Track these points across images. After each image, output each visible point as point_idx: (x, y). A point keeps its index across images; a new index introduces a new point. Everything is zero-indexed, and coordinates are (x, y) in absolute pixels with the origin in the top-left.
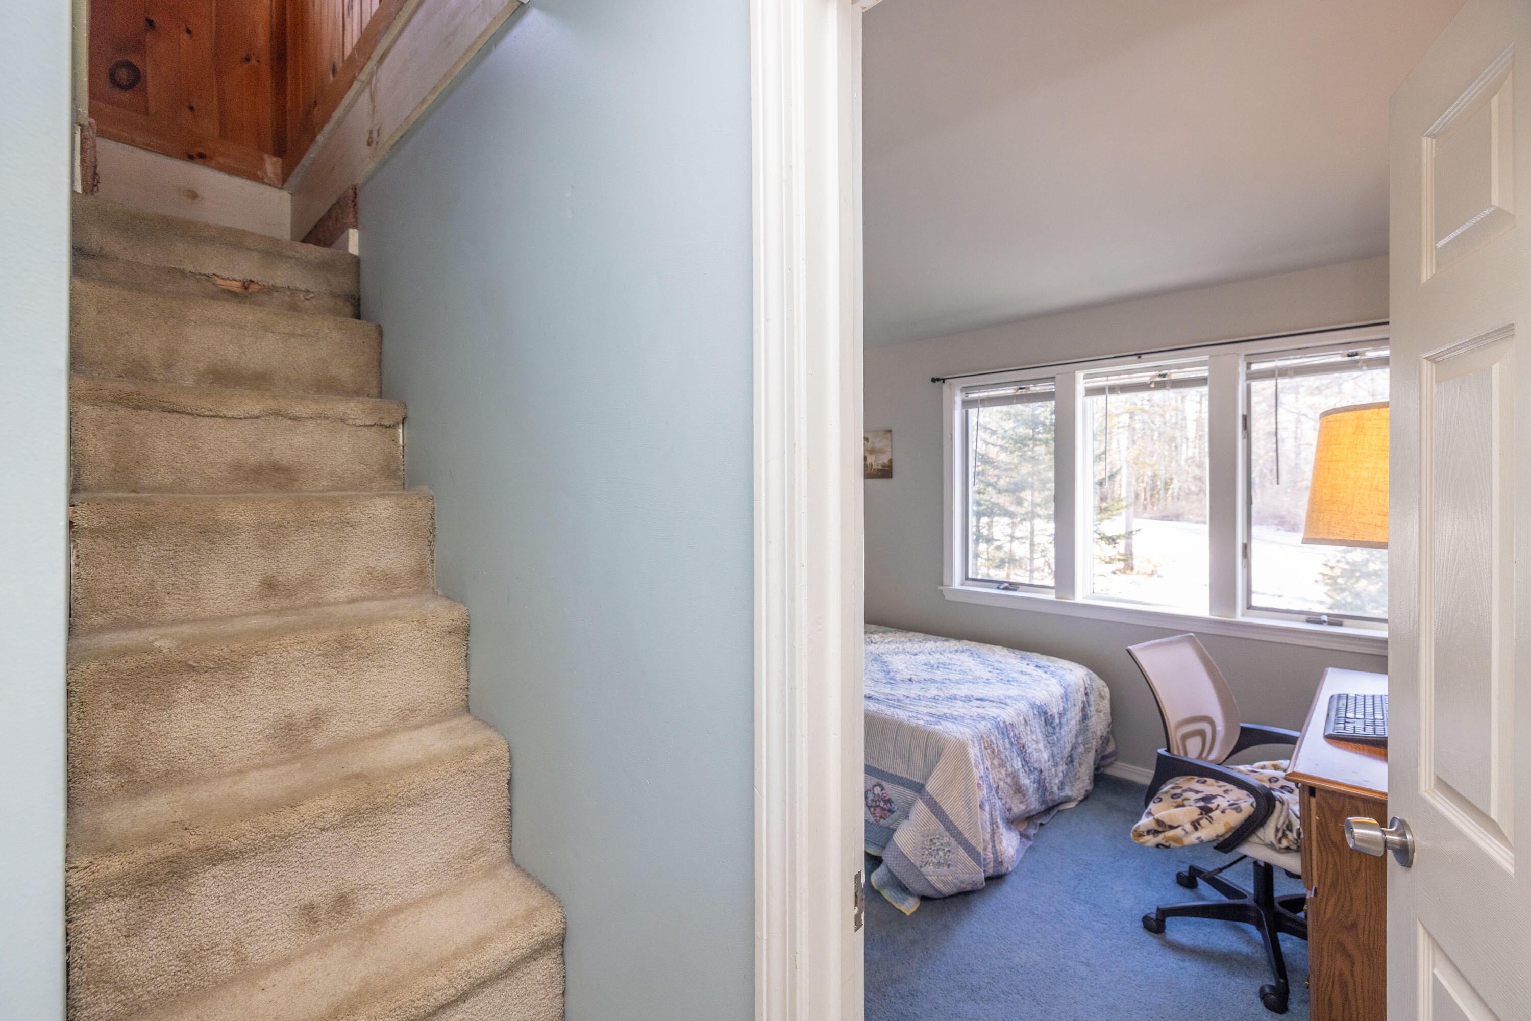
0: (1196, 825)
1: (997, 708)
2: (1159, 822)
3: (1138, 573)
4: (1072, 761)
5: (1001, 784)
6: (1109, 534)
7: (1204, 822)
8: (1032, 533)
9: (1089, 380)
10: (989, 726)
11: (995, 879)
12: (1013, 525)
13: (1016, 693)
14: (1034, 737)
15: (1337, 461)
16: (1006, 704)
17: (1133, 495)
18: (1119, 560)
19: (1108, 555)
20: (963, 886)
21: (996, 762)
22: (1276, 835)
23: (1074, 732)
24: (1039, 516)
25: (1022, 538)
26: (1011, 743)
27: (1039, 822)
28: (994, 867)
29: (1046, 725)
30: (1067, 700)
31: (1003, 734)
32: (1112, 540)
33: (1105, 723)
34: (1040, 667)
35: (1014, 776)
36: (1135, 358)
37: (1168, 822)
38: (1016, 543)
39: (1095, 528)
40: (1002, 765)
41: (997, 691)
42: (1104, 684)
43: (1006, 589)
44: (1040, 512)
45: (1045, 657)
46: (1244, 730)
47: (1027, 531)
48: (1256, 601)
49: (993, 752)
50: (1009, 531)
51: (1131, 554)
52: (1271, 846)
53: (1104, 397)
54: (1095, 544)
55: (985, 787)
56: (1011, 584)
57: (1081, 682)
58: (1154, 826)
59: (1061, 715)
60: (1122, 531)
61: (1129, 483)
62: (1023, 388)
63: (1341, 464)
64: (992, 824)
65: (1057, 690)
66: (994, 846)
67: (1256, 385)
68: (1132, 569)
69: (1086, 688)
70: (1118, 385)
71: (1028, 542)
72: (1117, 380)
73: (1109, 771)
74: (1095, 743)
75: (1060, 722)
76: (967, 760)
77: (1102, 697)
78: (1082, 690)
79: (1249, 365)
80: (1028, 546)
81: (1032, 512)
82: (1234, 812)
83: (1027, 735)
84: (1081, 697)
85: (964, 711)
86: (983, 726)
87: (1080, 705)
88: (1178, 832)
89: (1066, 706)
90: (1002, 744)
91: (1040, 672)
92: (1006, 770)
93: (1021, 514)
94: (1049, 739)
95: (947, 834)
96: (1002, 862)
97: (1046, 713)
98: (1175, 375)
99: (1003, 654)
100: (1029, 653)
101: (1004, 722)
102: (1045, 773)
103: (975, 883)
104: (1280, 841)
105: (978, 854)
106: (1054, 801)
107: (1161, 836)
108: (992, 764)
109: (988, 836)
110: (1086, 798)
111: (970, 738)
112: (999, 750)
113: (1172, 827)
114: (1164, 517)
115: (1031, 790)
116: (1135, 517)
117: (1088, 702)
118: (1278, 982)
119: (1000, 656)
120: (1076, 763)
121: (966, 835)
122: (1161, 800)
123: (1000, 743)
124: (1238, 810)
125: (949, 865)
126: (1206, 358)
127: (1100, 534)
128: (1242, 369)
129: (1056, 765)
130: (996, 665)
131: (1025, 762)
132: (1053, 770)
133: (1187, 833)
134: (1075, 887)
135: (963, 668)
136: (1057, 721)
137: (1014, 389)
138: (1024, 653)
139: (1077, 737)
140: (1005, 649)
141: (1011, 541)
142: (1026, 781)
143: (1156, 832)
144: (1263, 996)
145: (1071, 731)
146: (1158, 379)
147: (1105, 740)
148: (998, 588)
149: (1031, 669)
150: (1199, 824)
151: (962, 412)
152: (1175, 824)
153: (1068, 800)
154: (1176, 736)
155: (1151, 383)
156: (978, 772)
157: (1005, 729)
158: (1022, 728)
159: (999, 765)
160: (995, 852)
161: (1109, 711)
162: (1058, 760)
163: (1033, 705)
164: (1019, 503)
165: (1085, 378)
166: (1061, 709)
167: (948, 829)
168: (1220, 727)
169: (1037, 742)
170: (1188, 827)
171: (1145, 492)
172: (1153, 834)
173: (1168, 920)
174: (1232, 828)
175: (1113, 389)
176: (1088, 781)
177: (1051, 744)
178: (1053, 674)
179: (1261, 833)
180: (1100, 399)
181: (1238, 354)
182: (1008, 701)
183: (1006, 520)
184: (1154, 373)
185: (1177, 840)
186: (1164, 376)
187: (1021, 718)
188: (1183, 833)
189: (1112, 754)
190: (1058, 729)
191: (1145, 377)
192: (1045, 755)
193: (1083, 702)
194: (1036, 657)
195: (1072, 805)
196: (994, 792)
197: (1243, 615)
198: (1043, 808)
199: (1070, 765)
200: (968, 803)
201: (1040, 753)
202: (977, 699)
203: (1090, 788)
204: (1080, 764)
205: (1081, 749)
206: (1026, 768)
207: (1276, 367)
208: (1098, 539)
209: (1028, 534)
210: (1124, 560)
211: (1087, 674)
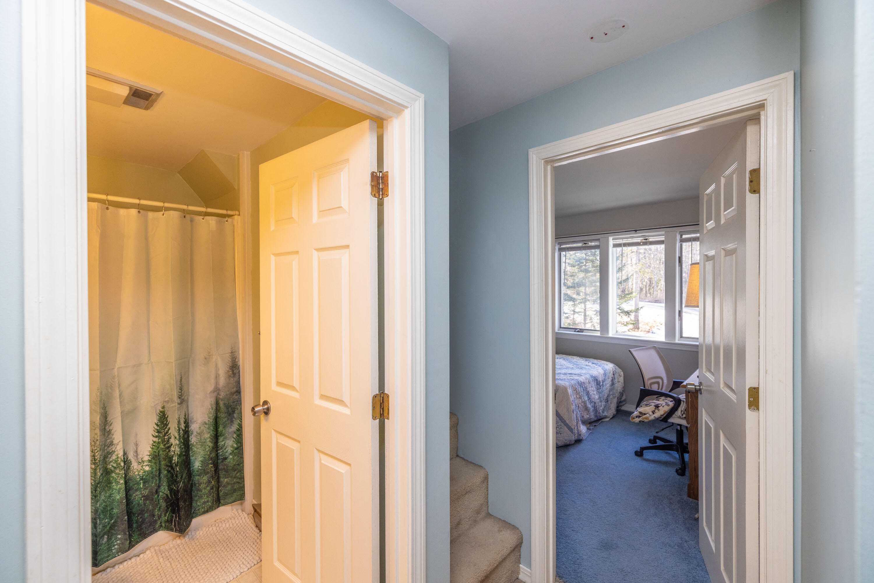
0: (653, 412)
1: (578, 376)
2: (640, 413)
3: (642, 331)
4: (608, 401)
5: (580, 405)
6: (626, 310)
7: (656, 411)
8: (585, 310)
9: (614, 241)
10: (575, 382)
11: (578, 441)
12: (574, 305)
13: (585, 372)
14: (592, 389)
15: (694, 280)
16: (581, 375)
17: (639, 289)
18: (631, 323)
19: (625, 321)
20: (566, 442)
21: (578, 396)
22: (681, 413)
23: (608, 389)
24: (589, 300)
25: (579, 312)
26: (584, 390)
27: (594, 424)
28: (577, 436)
29: (597, 385)
30: (605, 376)
31: (580, 386)
32: (628, 313)
33: (621, 386)
34: (594, 364)
35: (585, 402)
36: (634, 232)
37: (643, 412)
38: (576, 315)
39: (618, 307)
40: (580, 398)
41: (577, 371)
42: (621, 371)
43: (578, 332)
44: (589, 298)
45: (596, 360)
46: (674, 382)
47: (582, 308)
48: (684, 335)
49: (577, 392)
50: (573, 308)
51: (638, 320)
52: (680, 417)
53: (621, 248)
54: (618, 315)
55: (574, 404)
56: (580, 329)
57: (611, 369)
58: (639, 414)
59: (603, 381)
60: (633, 308)
61: (637, 283)
62: (586, 244)
63: (694, 281)
64: (577, 419)
65: (601, 371)
66: (577, 428)
67: (684, 244)
68: (638, 328)
69: (613, 372)
70: (627, 243)
71: (583, 314)
72: (627, 241)
73: (624, 408)
74: (617, 395)
75: (603, 384)
76: (567, 393)
77: (620, 376)
78: (612, 372)
79: (681, 236)
80: (583, 317)
81: (585, 298)
82: (667, 406)
83: (590, 387)
84: (611, 375)
85: (564, 377)
86: (572, 382)
87: (611, 379)
88: (648, 415)
89: (605, 378)
90: (580, 389)
91: (594, 365)
92: (582, 400)
93: (579, 299)
94: (598, 391)
95: (560, 422)
96: (580, 434)
97: (597, 380)
98: (651, 239)
99: (577, 359)
100: (589, 359)
101: (581, 381)
102: (597, 404)
103: (570, 441)
104: (683, 415)
105: (572, 429)
106: (600, 416)
107: (641, 418)
108: (576, 397)
109: (575, 424)
110: (613, 417)
111: (568, 386)
112: (579, 392)
113: (645, 414)
114: (656, 301)
115: (591, 410)
116: (640, 301)
117: (614, 377)
118: (682, 466)
119: (576, 359)
120: (609, 402)
121: (567, 422)
122: (641, 406)
123: (579, 389)
124: (668, 405)
125: (561, 433)
126: (664, 232)
127: (621, 310)
128: (678, 237)
129: (601, 402)
130: (575, 363)
131: (589, 398)
132: (600, 403)
133: (650, 415)
134: (609, 444)
135: (561, 364)
136: (602, 384)
137: (582, 244)
138: (586, 358)
139: (609, 392)
140: (578, 357)
141: (574, 314)
142: (589, 406)
143: (639, 417)
144: (677, 471)
145: (607, 389)
146: (644, 241)
147: (622, 394)
148: (575, 331)
149: (590, 364)
150: (655, 412)
151: (558, 254)
152: (646, 413)
153: (606, 417)
154: (648, 383)
155: (641, 242)
156: (572, 399)
157: (581, 384)
158: (588, 385)
159: (579, 397)
160: (578, 430)
161: (623, 382)
162: (602, 400)
163: (592, 376)
164: (578, 294)
165: (613, 240)
166: (603, 379)
167: (560, 420)
168: (665, 381)
169: (594, 391)
170: (651, 413)
171: (646, 287)
172: (638, 418)
173: (644, 451)
174: (666, 412)
175: (625, 245)
176: (614, 410)
177: (599, 393)
178: (599, 366)
179: (676, 413)
180: (619, 249)
181: (676, 232)
182: (582, 374)
183: (571, 303)
184: (642, 238)
185: (646, 418)
186: (646, 239)
187: (587, 381)
188: (649, 415)
189: (625, 400)
190: (602, 387)
191: (639, 240)
192: (597, 397)
193: (612, 377)
194: (592, 360)
195: (607, 419)
196: (577, 408)
197: (679, 340)
198: (596, 419)
199: (607, 403)
200: (568, 410)
201: (595, 396)
202: (569, 374)
203: (615, 413)
204: (611, 403)
205: (611, 397)
206: (589, 401)
207: (692, 237)
208: (620, 313)
209: (583, 310)
210: (633, 324)
211: (614, 366)
